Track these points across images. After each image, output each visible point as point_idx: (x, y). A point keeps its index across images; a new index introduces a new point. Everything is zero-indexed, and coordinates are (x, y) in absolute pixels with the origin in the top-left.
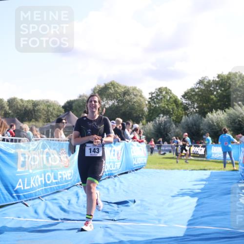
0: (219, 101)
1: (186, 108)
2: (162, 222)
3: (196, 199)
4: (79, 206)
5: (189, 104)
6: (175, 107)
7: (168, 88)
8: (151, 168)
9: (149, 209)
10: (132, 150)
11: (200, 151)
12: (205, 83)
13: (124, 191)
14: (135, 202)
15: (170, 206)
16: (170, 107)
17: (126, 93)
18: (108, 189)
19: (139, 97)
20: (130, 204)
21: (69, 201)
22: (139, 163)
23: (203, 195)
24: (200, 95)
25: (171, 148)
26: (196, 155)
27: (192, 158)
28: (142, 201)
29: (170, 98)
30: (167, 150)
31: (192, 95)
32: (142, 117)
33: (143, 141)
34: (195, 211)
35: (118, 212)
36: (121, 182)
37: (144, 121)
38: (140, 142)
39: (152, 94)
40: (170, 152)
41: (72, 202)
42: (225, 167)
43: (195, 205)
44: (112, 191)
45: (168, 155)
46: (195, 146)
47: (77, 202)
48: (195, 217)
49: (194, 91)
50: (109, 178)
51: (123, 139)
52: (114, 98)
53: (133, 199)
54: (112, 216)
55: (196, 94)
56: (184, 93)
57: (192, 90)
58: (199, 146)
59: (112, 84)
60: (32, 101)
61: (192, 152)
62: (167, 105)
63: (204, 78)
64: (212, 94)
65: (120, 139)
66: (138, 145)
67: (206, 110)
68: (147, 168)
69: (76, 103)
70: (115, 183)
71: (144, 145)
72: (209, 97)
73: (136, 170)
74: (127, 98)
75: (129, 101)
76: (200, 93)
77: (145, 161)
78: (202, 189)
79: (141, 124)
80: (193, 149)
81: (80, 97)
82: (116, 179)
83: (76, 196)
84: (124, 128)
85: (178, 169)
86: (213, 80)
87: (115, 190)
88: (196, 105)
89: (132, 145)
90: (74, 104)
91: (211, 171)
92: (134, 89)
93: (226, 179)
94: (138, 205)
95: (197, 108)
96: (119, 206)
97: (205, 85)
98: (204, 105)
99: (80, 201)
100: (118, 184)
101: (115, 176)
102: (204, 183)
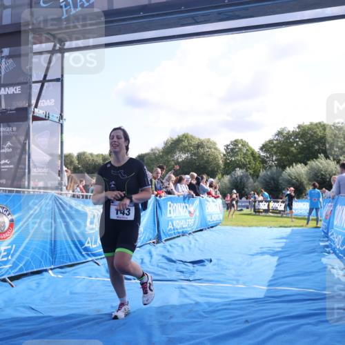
0: (300, 153)
1: (263, 161)
2: (241, 282)
3: (276, 258)
4: (152, 265)
5: (267, 157)
6: (252, 160)
7: (244, 140)
8: (227, 225)
9: (226, 269)
10: (206, 207)
11: (280, 206)
12: (284, 134)
13: (199, 249)
14: (211, 261)
15: (248, 265)
16: (247, 160)
17: (200, 145)
18: (182, 248)
19: (213, 150)
20: (206, 263)
21: (142, 259)
22: (215, 220)
23: (283, 254)
24: (278, 147)
25: (248, 204)
26: (275, 211)
27: (271, 214)
28: (218, 260)
29: (247, 150)
30: (244, 206)
31: (271, 147)
32: (217, 171)
33: (218, 197)
34: (276, 271)
35: (193, 272)
36: (196, 240)
37: (220, 176)
38: (215, 198)
39: (227, 146)
40: (248, 208)
41: (145, 261)
42: (308, 223)
43: (276, 264)
44: (186, 249)
45: (245, 211)
46: (274, 202)
47: (150, 262)
48: (276, 277)
49: (272, 143)
50: (183, 235)
51: (197, 195)
52: (188, 151)
53: (209, 258)
54: (187, 276)
55: (274, 147)
56: (261, 146)
57: (271, 142)
58: (278, 202)
59: (186, 136)
60: (102, 155)
61: (271, 208)
62: (244, 158)
63: (283, 129)
64: (292, 146)
65: (194, 195)
66: (213, 201)
67: (286, 163)
68: (223, 225)
69: (147, 157)
70: (190, 241)
71: (220, 201)
72: (288, 150)
73: (212, 227)
74: (201, 150)
75: (203, 154)
76: (279, 145)
77: (221, 218)
78: (282, 248)
79: (217, 178)
80: (272, 205)
81: (152, 150)
82: (191, 236)
83: (148, 254)
84: (198, 183)
85: (256, 226)
86: (293, 131)
87: (190, 248)
88: (274, 158)
89: (207, 201)
90: (145, 158)
91: (291, 228)
92: (209, 141)
93: (307, 237)
94: (214, 265)
95: (276, 160)
96: (195, 265)
97: (284, 136)
98: (284, 157)
99: (153, 260)
100: (193, 242)
101: (190, 234)
102: (285, 240)
